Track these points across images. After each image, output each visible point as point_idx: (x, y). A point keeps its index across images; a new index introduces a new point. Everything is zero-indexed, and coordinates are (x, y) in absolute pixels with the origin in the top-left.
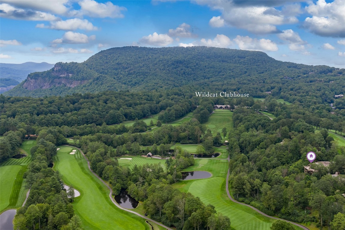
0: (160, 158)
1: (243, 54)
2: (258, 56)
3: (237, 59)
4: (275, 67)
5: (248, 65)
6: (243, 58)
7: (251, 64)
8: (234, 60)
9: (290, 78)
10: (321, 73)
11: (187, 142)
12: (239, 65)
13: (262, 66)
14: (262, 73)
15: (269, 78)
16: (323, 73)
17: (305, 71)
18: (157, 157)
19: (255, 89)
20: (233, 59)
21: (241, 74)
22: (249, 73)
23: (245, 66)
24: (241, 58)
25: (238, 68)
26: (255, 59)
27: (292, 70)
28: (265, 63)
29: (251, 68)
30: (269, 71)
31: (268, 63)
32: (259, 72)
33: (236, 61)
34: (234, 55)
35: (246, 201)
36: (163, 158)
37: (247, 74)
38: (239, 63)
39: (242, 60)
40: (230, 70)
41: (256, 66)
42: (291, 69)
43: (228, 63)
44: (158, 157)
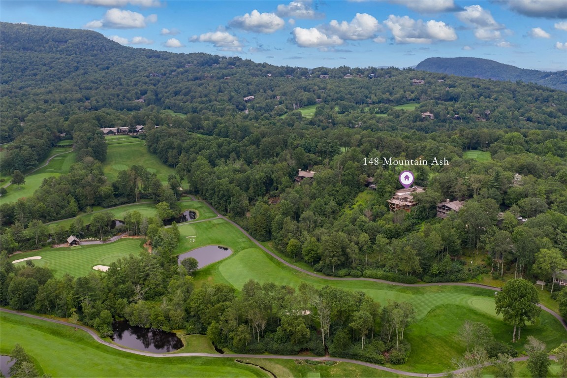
0: (98, 243)
1: (62, 35)
2: (90, 38)
3: (52, 43)
4: (125, 58)
5: (76, 55)
6: (62, 41)
7: (80, 53)
8: (47, 46)
9: (160, 75)
10: (203, 64)
11: (117, 202)
12: (58, 56)
13: (102, 56)
14: (108, 68)
15: (125, 76)
16: (207, 65)
17: (177, 62)
18: (89, 241)
19: (116, 96)
20: (45, 45)
21: (69, 72)
22: (84, 69)
23: (71, 57)
24: (60, 42)
25: (60, 61)
26: (87, 44)
27: (156, 62)
28: (106, 50)
29: (85, 60)
30: (118, 64)
31: (111, 51)
32: (100, 66)
33: (50, 47)
34: (45, 37)
35: (354, 272)
36: (104, 241)
37: (81, 71)
38: (57, 51)
39: (62, 46)
40: (45, 65)
41: (92, 56)
42: (153, 59)
43: (35, 51)
44: (92, 240)
